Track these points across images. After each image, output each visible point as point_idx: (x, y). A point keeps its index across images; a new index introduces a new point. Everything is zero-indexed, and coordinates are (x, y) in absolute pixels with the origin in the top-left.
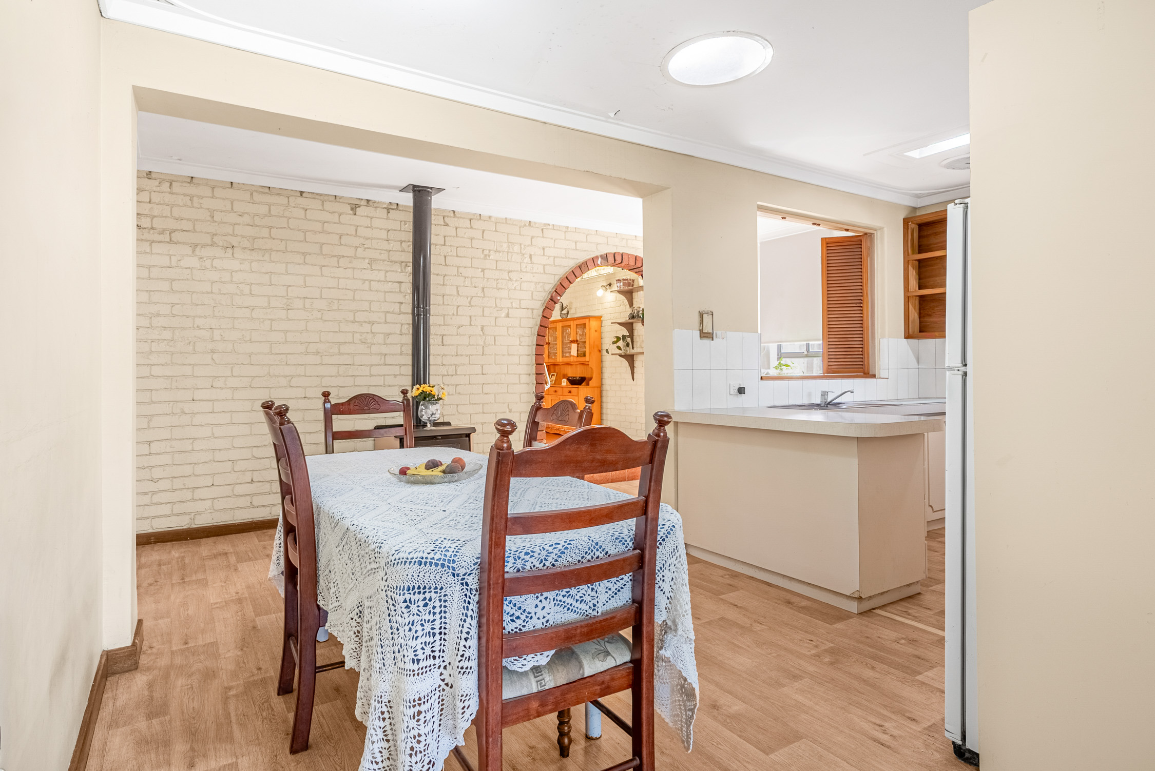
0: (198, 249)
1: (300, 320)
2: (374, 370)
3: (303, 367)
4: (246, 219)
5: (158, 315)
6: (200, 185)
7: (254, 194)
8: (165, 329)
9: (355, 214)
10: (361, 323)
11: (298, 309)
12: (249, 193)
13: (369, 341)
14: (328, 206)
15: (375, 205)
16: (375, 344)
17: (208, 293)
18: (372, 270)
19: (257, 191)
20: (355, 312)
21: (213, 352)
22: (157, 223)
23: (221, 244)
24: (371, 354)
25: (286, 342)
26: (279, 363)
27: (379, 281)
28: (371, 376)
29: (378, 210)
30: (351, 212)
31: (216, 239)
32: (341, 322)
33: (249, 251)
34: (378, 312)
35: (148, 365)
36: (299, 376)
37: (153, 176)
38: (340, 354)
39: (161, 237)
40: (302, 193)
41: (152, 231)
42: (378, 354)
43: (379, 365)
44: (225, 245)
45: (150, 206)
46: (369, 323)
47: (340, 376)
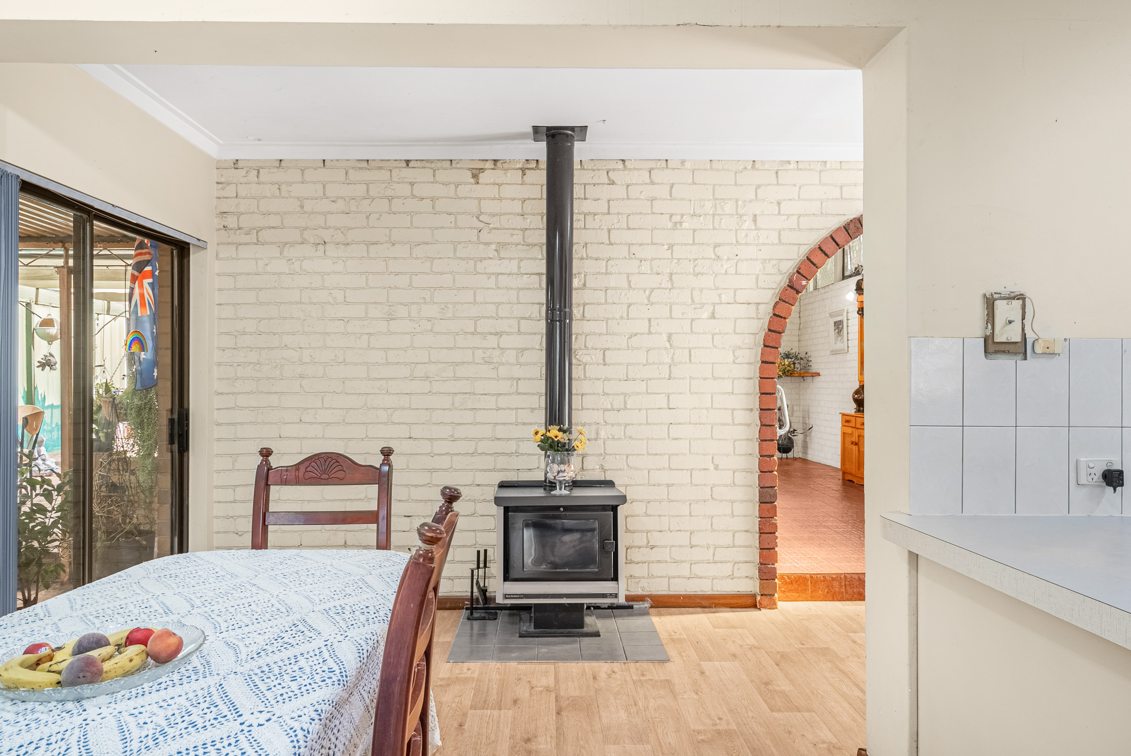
0: (286, 249)
1: (405, 333)
2: (503, 402)
3: (408, 396)
4: (340, 205)
5: (244, 333)
6: (288, 168)
7: (351, 171)
8: (251, 349)
9: (478, 183)
10: (484, 335)
11: (402, 318)
12: (344, 171)
13: (495, 360)
14: (441, 176)
15: (505, 166)
16: (503, 364)
17: (297, 303)
18: (501, 259)
19: (353, 168)
20: (476, 319)
21: (302, 377)
22: (245, 222)
23: (312, 240)
24: (498, 379)
25: (388, 363)
26: (378, 392)
27: (510, 274)
28: (498, 409)
29: (509, 173)
30: (472, 181)
31: (306, 235)
32: (457, 334)
33: (343, 247)
34: (508, 318)
35: (233, 393)
36: (403, 408)
37: (240, 164)
38: (456, 379)
39: (246, 239)
40: (408, 162)
41: (238, 232)
42: (508, 379)
43: (509, 394)
44: (317, 242)
45: (237, 200)
46: (496, 334)
47: (456, 409)
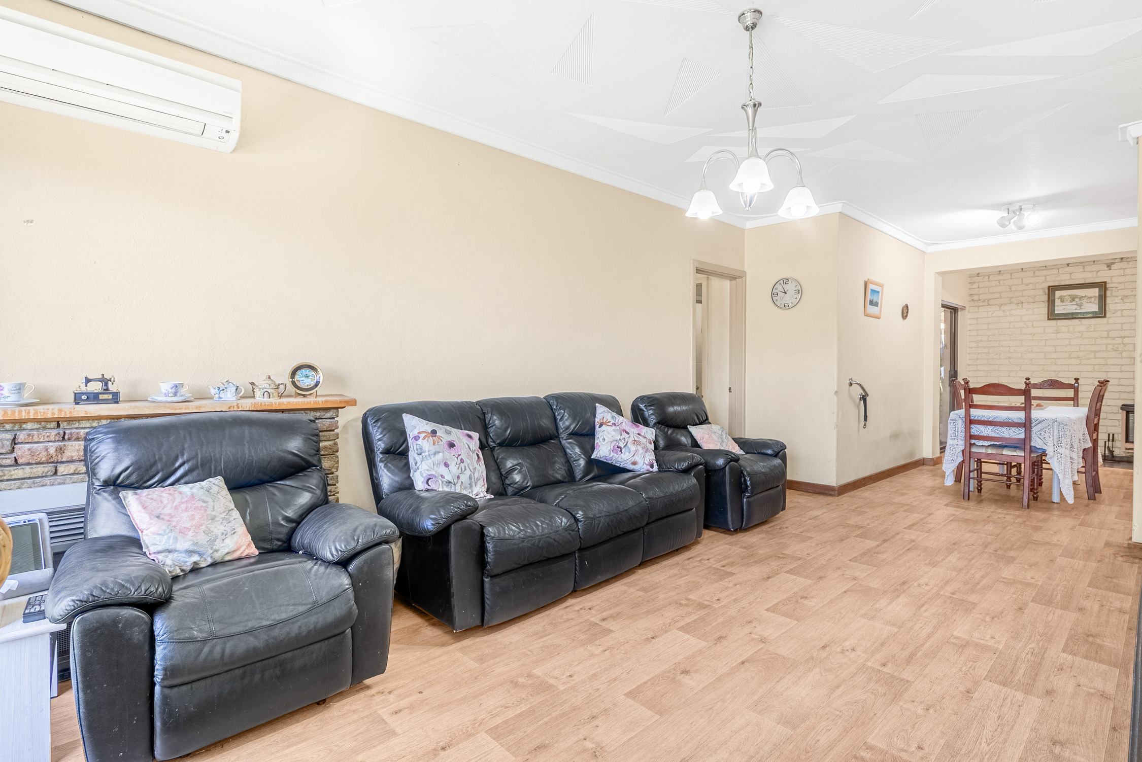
0: (1002, 307)
1: (1065, 339)
2: (1124, 368)
3: (1067, 366)
4: (1031, 286)
5: (981, 341)
6: (1004, 274)
7: (1036, 272)
8: (985, 347)
9: (1110, 269)
10: (1113, 338)
11: (1064, 332)
12: (1033, 272)
13: (1120, 349)
14: (1088, 268)
15: (1128, 260)
16: (1125, 351)
17: (1008, 328)
18: (1124, 303)
19: (1037, 270)
20: (1108, 331)
21: (1009, 358)
22: (982, 297)
23: (1015, 302)
24: (1122, 358)
25: (1056, 352)
26: (1050, 364)
27: (1130, 310)
28: (1122, 371)
29: (1131, 263)
30: (1107, 269)
31: (1012, 300)
32: (1097, 338)
33: (1032, 304)
34: (1130, 330)
35: (976, 365)
36: (1065, 371)
37: (980, 275)
38: (1095, 358)
39: (983, 304)
40: (1068, 265)
41: (979, 301)
42: (1128, 358)
43: (1130, 365)
44: (1018, 302)
45: (978, 289)
46: (1121, 337)
47: (1095, 371)
